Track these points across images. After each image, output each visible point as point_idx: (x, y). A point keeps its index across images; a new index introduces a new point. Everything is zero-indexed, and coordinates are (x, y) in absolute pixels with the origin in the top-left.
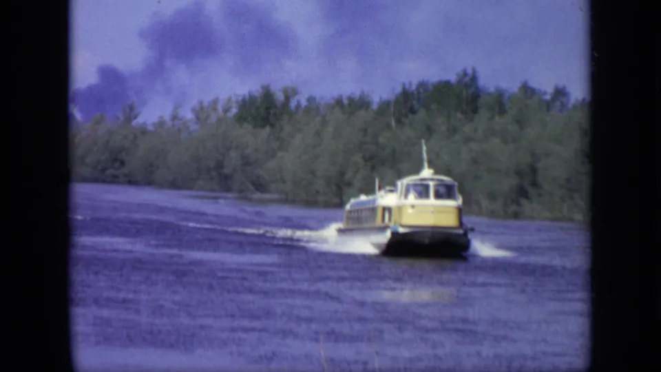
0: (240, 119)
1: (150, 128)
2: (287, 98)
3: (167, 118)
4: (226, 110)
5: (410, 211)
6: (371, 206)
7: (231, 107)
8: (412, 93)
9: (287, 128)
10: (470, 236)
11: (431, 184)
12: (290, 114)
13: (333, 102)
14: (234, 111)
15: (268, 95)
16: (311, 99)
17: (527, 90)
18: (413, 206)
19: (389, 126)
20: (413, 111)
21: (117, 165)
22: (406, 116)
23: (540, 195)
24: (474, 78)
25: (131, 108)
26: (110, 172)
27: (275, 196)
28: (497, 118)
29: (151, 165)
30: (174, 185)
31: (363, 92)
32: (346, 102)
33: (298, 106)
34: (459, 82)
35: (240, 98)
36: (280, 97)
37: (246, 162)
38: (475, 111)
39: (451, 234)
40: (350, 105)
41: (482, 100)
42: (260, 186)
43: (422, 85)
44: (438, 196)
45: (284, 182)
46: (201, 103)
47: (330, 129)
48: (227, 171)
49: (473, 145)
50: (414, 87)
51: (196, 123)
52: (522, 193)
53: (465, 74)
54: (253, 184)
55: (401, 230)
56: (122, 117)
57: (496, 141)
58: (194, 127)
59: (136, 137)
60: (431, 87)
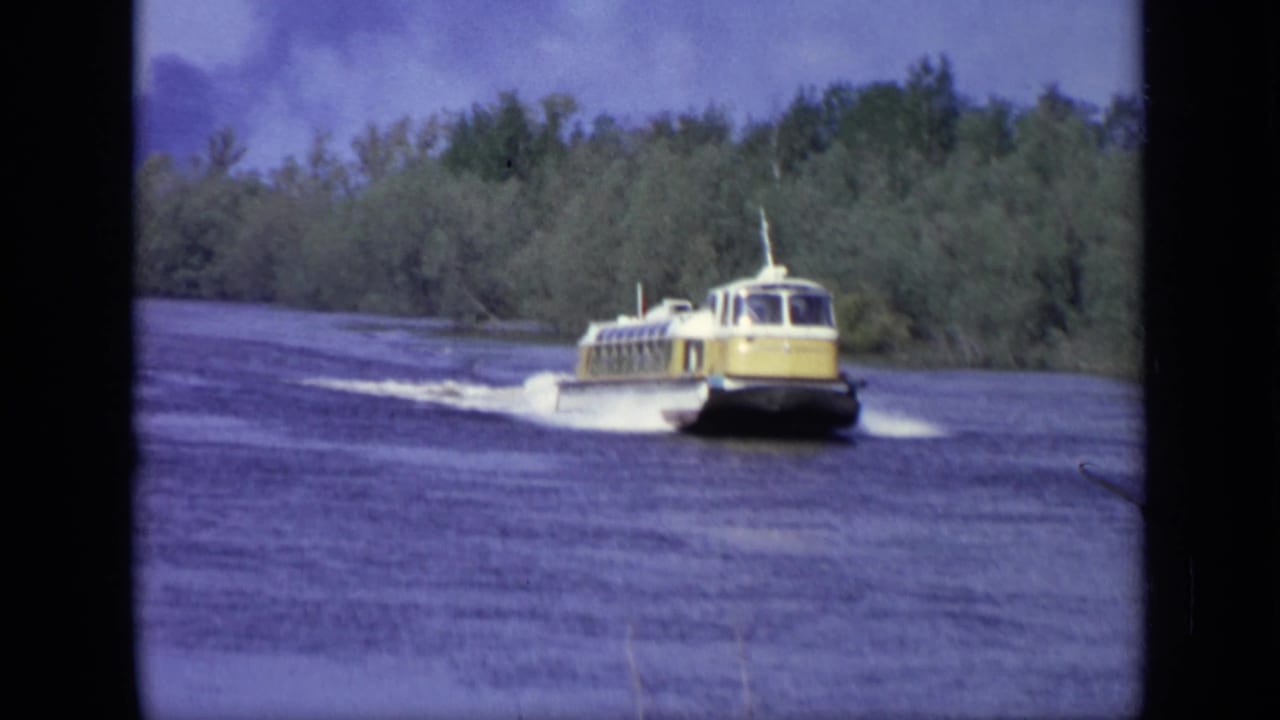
0: (456, 160)
1: (266, 181)
2: (554, 117)
3: (302, 160)
4: (426, 144)
5: (743, 347)
6: (656, 337)
7: (435, 137)
8: (816, 111)
9: (555, 180)
10: (861, 397)
11: (785, 295)
12: (562, 151)
13: (649, 127)
14: (442, 145)
15: (513, 111)
16: (604, 121)
17: (1056, 103)
18: (750, 339)
19: (767, 177)
20: (817, 146)
21: (195, 260)
22: (803, 156)
23: (1088, 323)
24: (945, 77)
25: (227, 141)
26: (182, 274)
27: (530, 326)
28: (994, 161)
29: (269, 259)
30: (315, 303)
31: (711, 108)
32: (677, 125)
33: (578, 134)
34: (914, 85)
35: (455, 120)
36: (538, 117)
37: (469, 253)
38: (948, 146)
39: (823, 393)
40: (684, 132)
41: (964, 124)
42: (497, 303)
43: (836, 90)
44: (797, 318)
45: (548, 295)
46: (372, 130)
47: (642, 185)
48: (429, 271)
49: (946, 219)
50: (819, 96)
51: (362, 170)
52: (1051, 316)
53: (926, 68)
54: (485, 298)
55: (729, 385)
56: (205, 157)
57: (994, 211)
58: (358, 179)
59: (236, 201)
60: (854, 97)
